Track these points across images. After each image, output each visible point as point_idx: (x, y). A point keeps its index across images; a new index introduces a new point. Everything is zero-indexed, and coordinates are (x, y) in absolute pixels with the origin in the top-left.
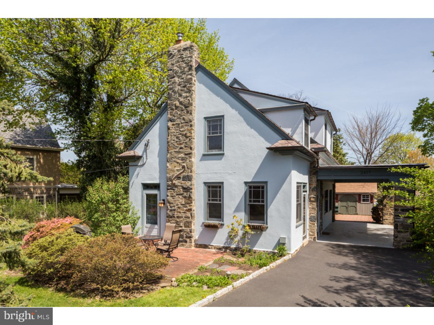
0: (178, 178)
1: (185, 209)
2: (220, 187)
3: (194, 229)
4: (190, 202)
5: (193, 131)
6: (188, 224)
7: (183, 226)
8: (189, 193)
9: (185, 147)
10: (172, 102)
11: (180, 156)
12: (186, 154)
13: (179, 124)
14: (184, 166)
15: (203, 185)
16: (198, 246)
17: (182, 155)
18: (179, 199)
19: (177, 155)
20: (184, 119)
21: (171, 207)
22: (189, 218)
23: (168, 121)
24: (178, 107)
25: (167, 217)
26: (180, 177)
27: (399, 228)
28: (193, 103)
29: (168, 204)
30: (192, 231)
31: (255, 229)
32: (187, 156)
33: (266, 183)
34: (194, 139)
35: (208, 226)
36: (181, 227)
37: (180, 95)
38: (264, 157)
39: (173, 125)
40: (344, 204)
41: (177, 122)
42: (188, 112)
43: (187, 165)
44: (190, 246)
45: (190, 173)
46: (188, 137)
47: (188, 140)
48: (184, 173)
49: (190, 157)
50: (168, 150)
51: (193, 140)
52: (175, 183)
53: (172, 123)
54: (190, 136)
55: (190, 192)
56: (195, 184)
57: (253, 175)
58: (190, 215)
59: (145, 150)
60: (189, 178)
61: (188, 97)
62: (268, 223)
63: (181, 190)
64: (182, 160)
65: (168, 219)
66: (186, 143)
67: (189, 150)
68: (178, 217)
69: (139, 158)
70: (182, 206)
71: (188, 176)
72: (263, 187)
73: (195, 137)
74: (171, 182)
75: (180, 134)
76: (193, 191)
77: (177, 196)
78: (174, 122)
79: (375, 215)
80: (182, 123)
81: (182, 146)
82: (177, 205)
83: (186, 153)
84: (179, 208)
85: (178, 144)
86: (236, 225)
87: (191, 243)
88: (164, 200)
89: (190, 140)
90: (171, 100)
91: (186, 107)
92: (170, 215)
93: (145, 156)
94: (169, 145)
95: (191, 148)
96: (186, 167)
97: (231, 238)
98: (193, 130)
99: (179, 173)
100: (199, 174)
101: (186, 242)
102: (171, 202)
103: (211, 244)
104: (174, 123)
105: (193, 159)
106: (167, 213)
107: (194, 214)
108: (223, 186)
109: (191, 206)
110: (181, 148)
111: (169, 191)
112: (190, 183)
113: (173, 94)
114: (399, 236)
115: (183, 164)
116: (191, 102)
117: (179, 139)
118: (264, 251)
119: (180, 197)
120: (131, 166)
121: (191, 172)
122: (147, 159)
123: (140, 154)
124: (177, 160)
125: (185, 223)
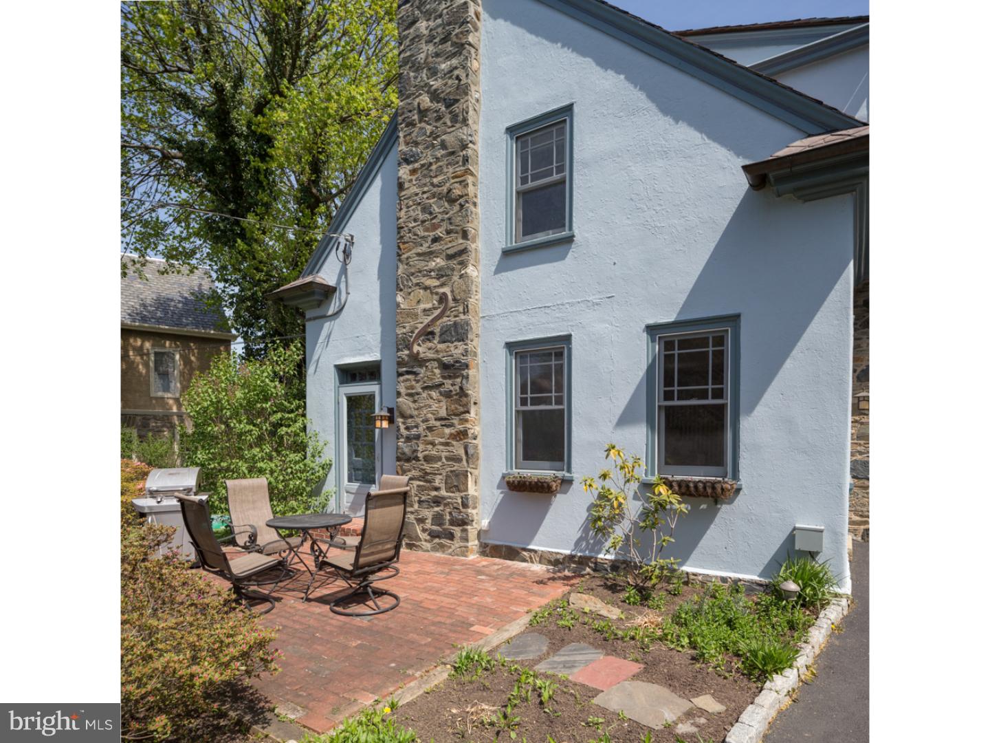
0: (428, 334)
1: (447, 431)
2: (559, 355)
3: (475, 498)
4: (462, 409)
5: (470, 179)
6: (457, 481)
7: (442, 486)
8: (459, 380)
9: (448, 232)
10: (409, 101)
11: (432, 264)
12: (450, 257)
13: (431, 164)
14: (444, 294)
15: (502, 353)
16: (488, 550)
17: (440, 262)
18: (430, 402)
19: (423, 263)
20: (443, 145)
21: (407, 428)
22: (459, 460)
23: (399, 164)
24: (427, 110)
25: (398, 459)
26: (432, 333)
28: (473, 88)
29: (400, 420)
30: (470, 503)
31: (691, 495)
32: (453, 263)
33: (735, 319)
34: (475, 204)
35: (517, 487)
36: (437, 489)
37: (433, 72)
38: (725, 223)
39: (413, 172)
41: (422, 162)
42: (455, 119)
43: (452, 291)
44: (465, 551)
45: (462, 317)
46: (458, 201)
47: (456, 208)
48: (445, 319)
49: (463, 264)
50: (399, 255)
51: (472, 208)
52: (418, 353)
53: (410, 167)
54: (461, 197)
55: (463, 376)
56: (479, 351)
57: (682, 299)
58: (462, 452)
60: (459, 333)
61: (456, 68)
62: (743, 475)
63: (437, 371)
64: (439, 277)
65: (401, 467)
66: (449, 219)
67: (461, 241)
68: (428, 459)
69: (328, 292)
70: (438, 423)
71: (455, 324)
72: (720, 341)
73: (479, 201)
74: (407, 352)
75: (434, 196)
76: (471, 372)
77: (424, 395)
78: (416, 161)
80: (438, 159)
81: (439, 232)
82: (423, 421)
83: (449, 252)
84: (430, 429)
85: (427, 230)
86: (617, 476)
87: (467, 540)
88: (391, 410)
89: (462, 206)
90: (408, 97)
91: (450, 104)
92: (404, 453)
93: (343, 286)
94: (402, 237)
95: (465, 235)
96: (450, 297)
97: (598, 525)
98: (472, 174)
99: (430, 318)
100: (489, 318)
101: (451, 536)
102: (409, 412)
103: (531, 547)
104: (417, 165)
105: (470, 270)
106: (398, 448)
107: (476, 447)
108: (570, 350)
109: (467, 421)
110: (436, 240)
111: (401, 378)
112: (461, 347)
113: (412, 74)
115: (441, 290)
116: (464, 81)
117: (431, 213)
118: (724, 580)
119: (434, 394)
120: (310, 319)
121: (466, 312)
122: (348, 293)
123: (331, 282)
124: (423, 280)
125: (447, 476)
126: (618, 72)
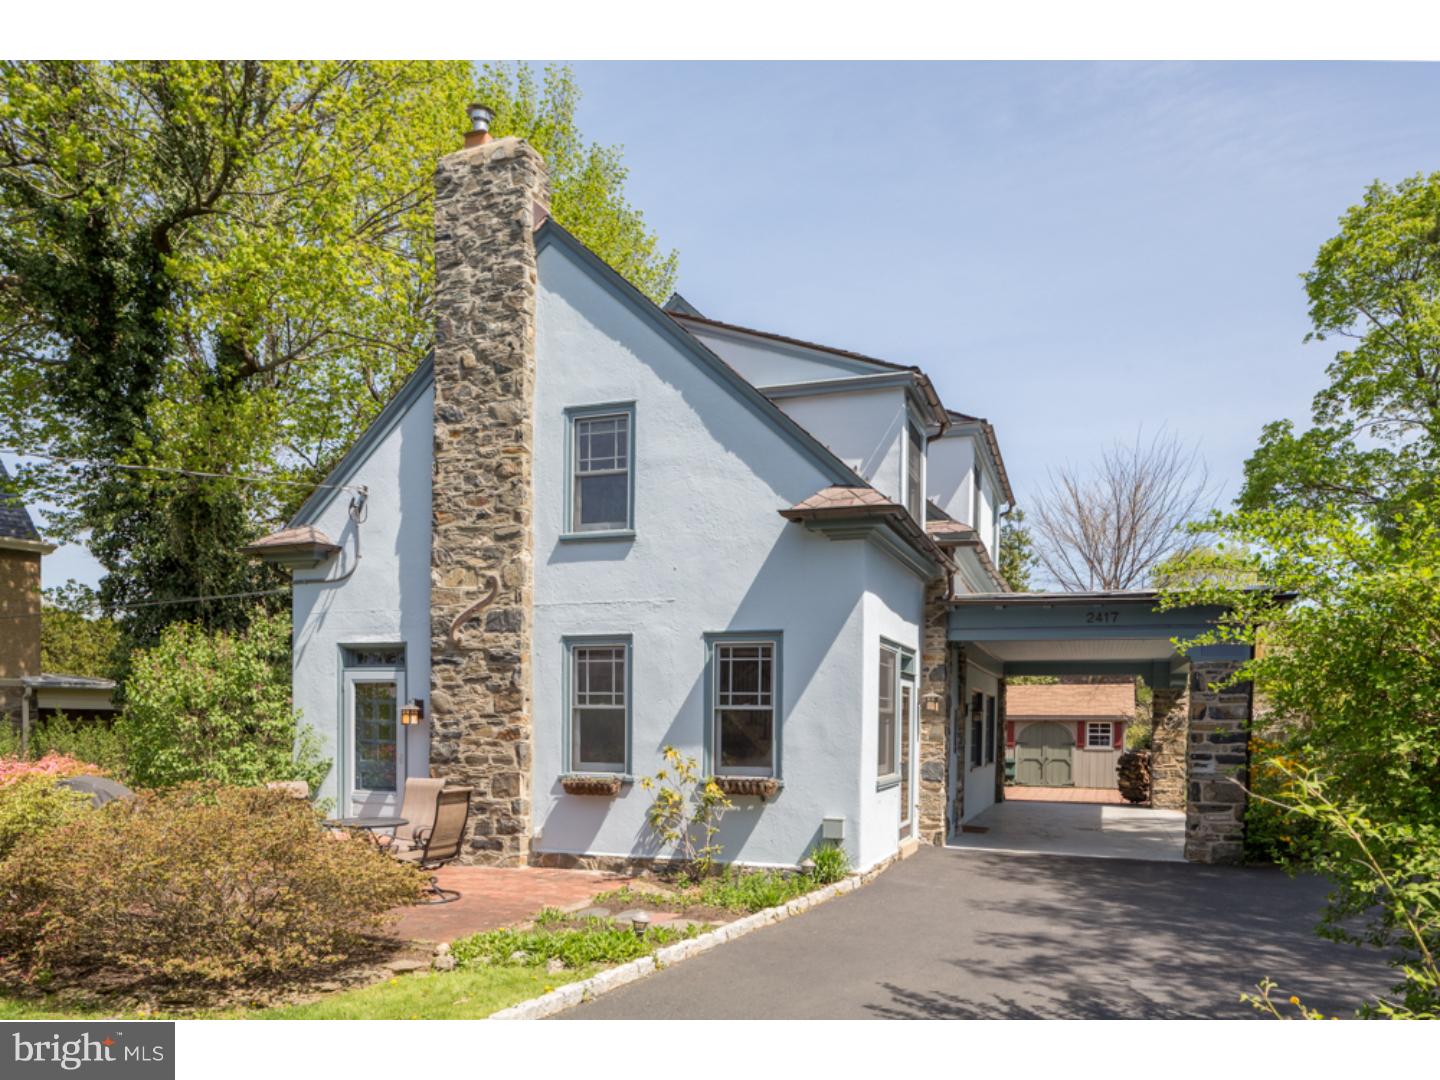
0: (472, 620)
1: (495, 729)
2: (620, 654)
3: (527, 803)
4: (512, 706)
5: (524, 457)
6: (507, 785)
7: (489, 790)
8: (510, 674)
9: (498, 511)
10: (450, 351)
11: (477, 543)
12: (499, 538)
13: (476, 430)
14: (493, 578)
15: (559, 647)
16: (541, 860)
17: (486, 541)
18: (475, 697)
19: (466, 540)
20: (492, 413)
21: (444, 725)
22: (509, 761)
23: (436, 420)
24: (473, 369)
25: (432, 761)
26: (477, 620)
27: (1202, 796)
28: (527, 358)
29: (435, 715)
30: (522, 808)
31: (740, 793)
32: (503, 545)
33: (778, 634)
34: (528, 483)
35: (576, 789)
36: (482, 794)
37: (481, 329)
38: (770, 547)
39: (454, 433)
40: (1034, 753)
41: (466, 425)
42: (506, 388)
43: (502, 576)
44: (514, 861)
45: (514, 605)
46: (508, 477)
47: (507, 486)
48: (493, 606)
49: (515, 548)
50: (434, 525)
51: (525, 487)
52: (459, 641)
53: (451, 427)
54: (514, 475)
55: (514, 671)
56: (532, 643)
57: (734, 609)
58: (512, 753)
59: (353, 526)
60: (509, 622)
61: (508, 334)
62: (785, 774)
63: (483, 663)
64: (486, 558)
65: (436, 770)
66: (499, 496)
67: (512, 522)
68: (470, 761)
69: (330, 552)
70: (484, 721)
71: (506, 613)
72: (767, 652)
73: (532, 479)
74: (444, 638)
75: (480, 466)
76: (524, 666)
77: (467, 688)
78: (458, 422)
79: (1128, 779)
80: (485, 428)
81: (487, 508)
82: (465, 718)
83: (500, 532)
84: (474, 727)
85: (471, 502)
86: (674, 776)
87: (518, 849)
88: (419, 703)
89: (514, 485)
90: (448, 346)
91: (501, 370)
92: (440, 754)
93: (349, 548)
94: (438, 506)
95: (518, 517)
96: (500, 583)
97: (656, 824)
98: (526, 451)
99: (475, 603)
100: (545, 608)
101: (499, 846)
102: (446, 707)
103: (588, 853)
104: (458, 427)
105: (524, 556)
106: (432, 748)
107: (528, 747)
108: (631, 650)
109: (518, 719)
110: (482, 516)
111: (437, 668)
112: (512, 638)
113: (453, 323)
114: (1204, 823)
115: (489, 573)
116: (517, 350)
117: (476, 485)
118: (769, 869)
119: (479, 688)
120: (300, 582)
121: (518, 600)
122: (358, 556)
123: (334, 540)
124: (467, 559)
125: (495, 780)
126: (676, 387)
